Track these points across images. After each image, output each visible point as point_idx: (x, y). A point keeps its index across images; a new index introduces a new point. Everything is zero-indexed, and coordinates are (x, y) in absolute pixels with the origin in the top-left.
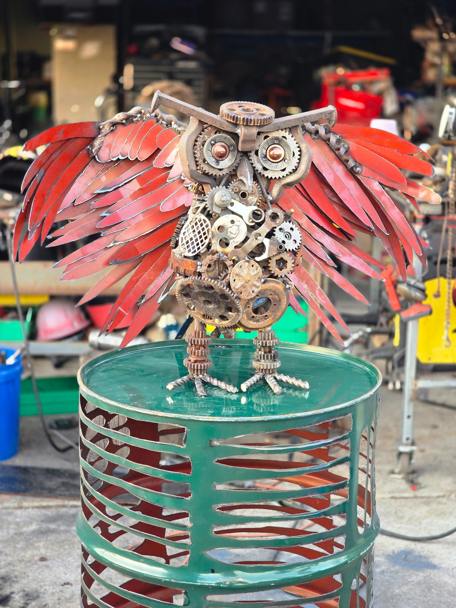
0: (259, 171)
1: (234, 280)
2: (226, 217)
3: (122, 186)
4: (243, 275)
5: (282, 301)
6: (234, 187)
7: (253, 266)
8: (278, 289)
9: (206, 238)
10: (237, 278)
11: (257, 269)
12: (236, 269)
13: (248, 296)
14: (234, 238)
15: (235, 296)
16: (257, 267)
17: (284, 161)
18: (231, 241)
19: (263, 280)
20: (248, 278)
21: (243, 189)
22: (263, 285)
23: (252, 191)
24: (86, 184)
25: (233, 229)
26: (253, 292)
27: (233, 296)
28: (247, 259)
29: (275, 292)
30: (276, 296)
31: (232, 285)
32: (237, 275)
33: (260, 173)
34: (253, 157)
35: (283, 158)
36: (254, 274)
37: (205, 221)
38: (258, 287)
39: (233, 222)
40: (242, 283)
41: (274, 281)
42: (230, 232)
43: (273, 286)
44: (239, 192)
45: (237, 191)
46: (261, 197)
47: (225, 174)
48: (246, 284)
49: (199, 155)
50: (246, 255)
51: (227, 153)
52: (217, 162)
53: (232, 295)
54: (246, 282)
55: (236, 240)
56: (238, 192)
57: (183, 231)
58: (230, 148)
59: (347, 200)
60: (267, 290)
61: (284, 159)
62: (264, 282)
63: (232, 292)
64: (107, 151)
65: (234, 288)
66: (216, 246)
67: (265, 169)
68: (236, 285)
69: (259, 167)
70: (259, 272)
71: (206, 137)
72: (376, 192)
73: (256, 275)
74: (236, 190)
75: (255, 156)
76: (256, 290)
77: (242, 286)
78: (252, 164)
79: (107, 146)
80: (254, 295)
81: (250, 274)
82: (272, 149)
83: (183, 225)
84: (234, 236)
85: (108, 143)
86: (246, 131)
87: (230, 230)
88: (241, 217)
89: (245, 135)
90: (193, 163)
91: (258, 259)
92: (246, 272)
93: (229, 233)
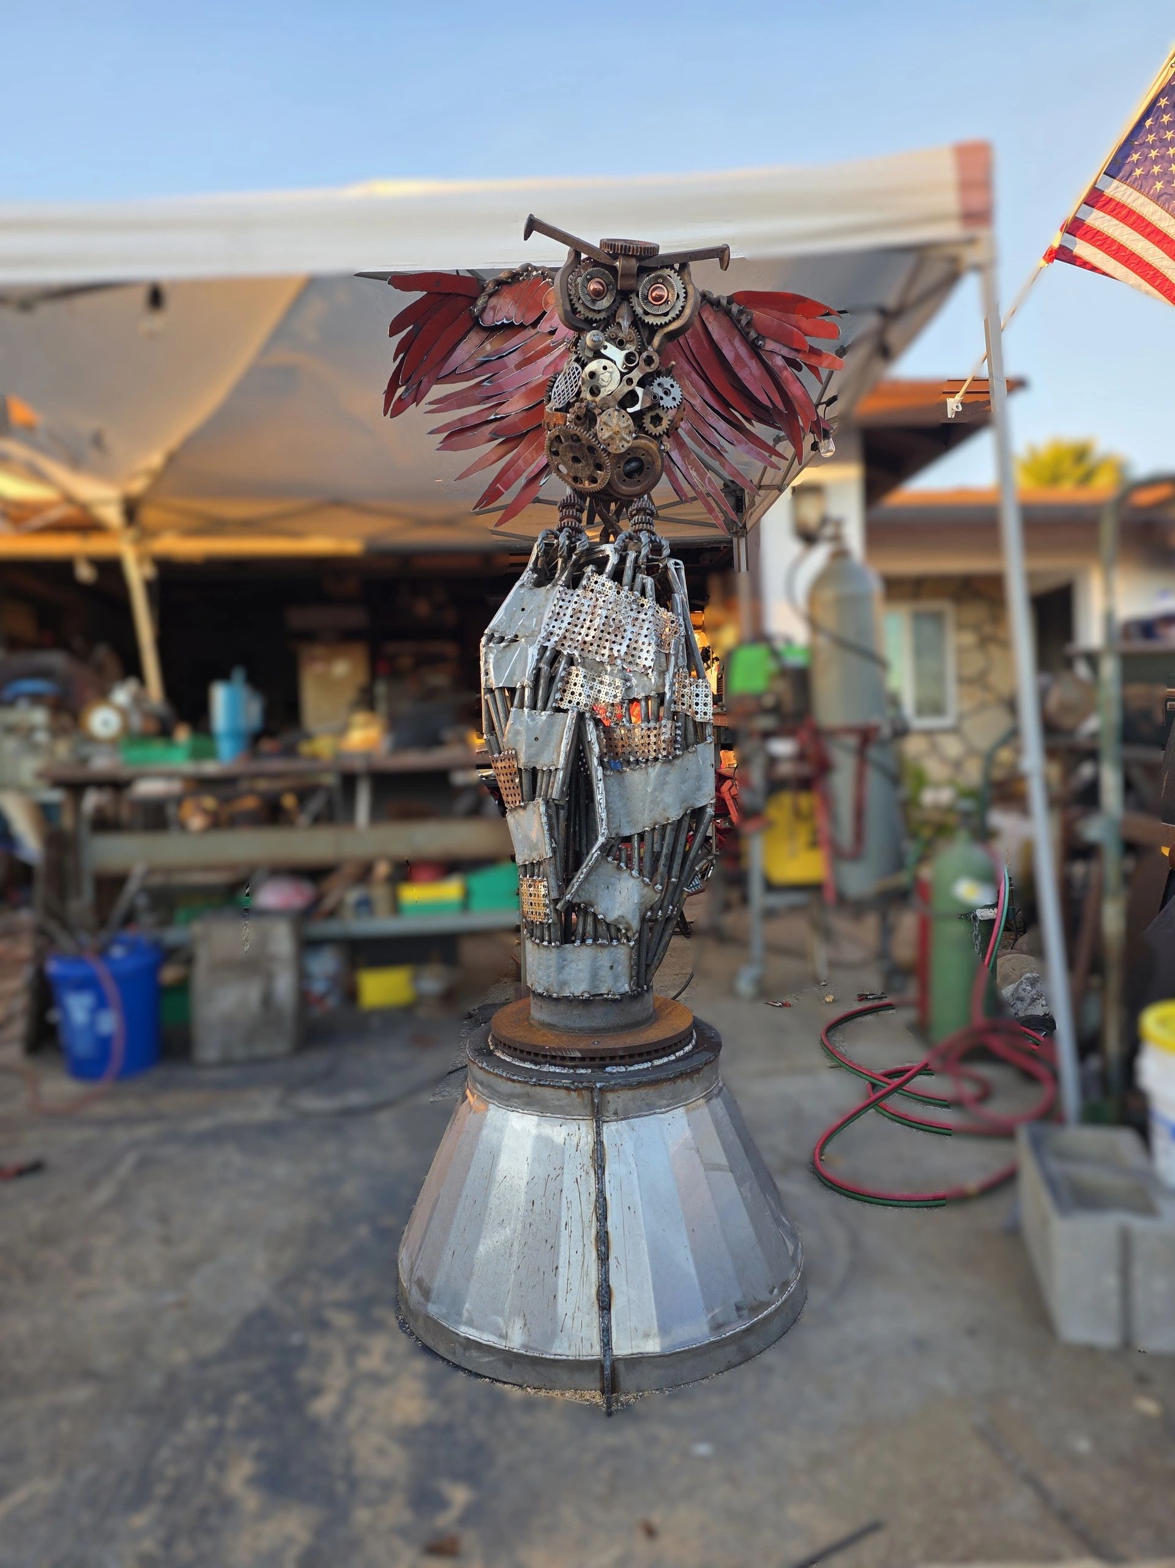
0: (640, 316)
1: (602, 429)
2: (598, 362)
3: (507, 355)
4: (612, 425)
5: (656, 464)
6: (611, 332)
7: (623, 417)
8: (651, 448)
9: (576, 386)
10: (604, 427)
11: (627, 421)
12: (603, 417)
13: (616, 450)
14: (605, 386)
15: (602, 447)
16: (628, 419)
17: (668, 303)
18: (602, 390)
19: (634, 435)
20: (617, 429)
21: (621, 335)
22: (635, 441)
23: (630, 338)
24: (469, 351)
25: (604, 377)
26: (623, 446)
27: (600, 447)
28: (617, 408)
29: (647, 451)
30: (650, 458)
31: (600, 435)
32: (605, 423)
33: (641, 318)
34: (634, 300)
35: (666, 299)
36: (625, 425)
37: (577, 369)
38: (628, 442)
39: (605, 368)
40: (610, 433)
41: (647, 438)
42: (602, 379)
43: (645, 444)
44: (616, 338)
45: (614, 337)
46: (639, 345)
47: (602, 318)
48: (614, 435)
49: (574, 292)
50: (616, 403)
51: (605, 293)
52: (594, 301)
53: (599, 445)
54: (615, 433)
55: (608, 389)
56: (614, 339)
57: (555, 385)
58: (609, 287)
59: (746, 379)
60: (638, 448)
61: (667, 301)
62: (635, 438)
63: (599, 443)
64: (491, 313)
65: (601, 438)
66: (586, 395)
67: (646, 313)
68: (604, 434)
69: (639, 311)
70: (630, 425)
71: (582, 271)
72: (779, 367)
73: (626, 427)
74: (613, 335)
75: (636, 298)
76: (626, 445)
77: (610, 437)
78: (632, 307)
79: (491, 308)
80: (623, 450)
81: (619, 425)
82: (654, 290)
83: (556, 379)
84: (607, 384)
85: (492, 305)
86: (625, 262)
87: (601, 376)
88: (615, 363)
89: (623, 267)
90: (568, 302)
91: (630, 410)
92: (615, 422)
93: (600, 380)
